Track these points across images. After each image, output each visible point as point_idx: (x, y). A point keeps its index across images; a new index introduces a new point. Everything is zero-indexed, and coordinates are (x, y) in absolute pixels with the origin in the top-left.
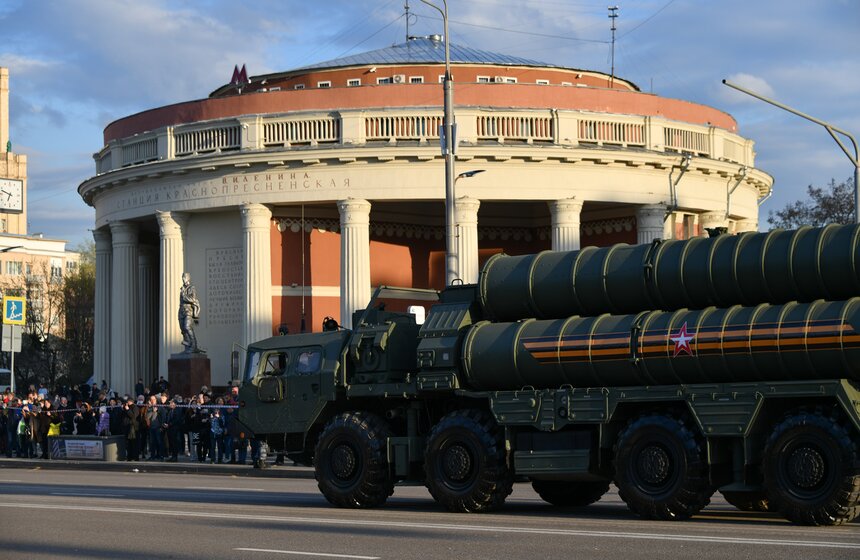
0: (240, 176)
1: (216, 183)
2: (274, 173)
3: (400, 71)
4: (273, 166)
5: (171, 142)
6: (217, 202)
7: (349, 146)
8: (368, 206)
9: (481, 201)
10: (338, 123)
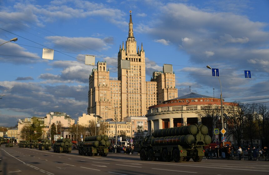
0: (158, 115)
1: (156, 116)
2: (162, 115)
3: (181, 100)
4: (161, 114)
5: (152, 111)
6: (156, 119)
7: (170, 111)
8: (173, 119)
9: (187, 118)
10: (169, 108)
